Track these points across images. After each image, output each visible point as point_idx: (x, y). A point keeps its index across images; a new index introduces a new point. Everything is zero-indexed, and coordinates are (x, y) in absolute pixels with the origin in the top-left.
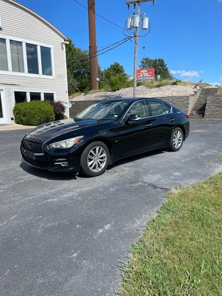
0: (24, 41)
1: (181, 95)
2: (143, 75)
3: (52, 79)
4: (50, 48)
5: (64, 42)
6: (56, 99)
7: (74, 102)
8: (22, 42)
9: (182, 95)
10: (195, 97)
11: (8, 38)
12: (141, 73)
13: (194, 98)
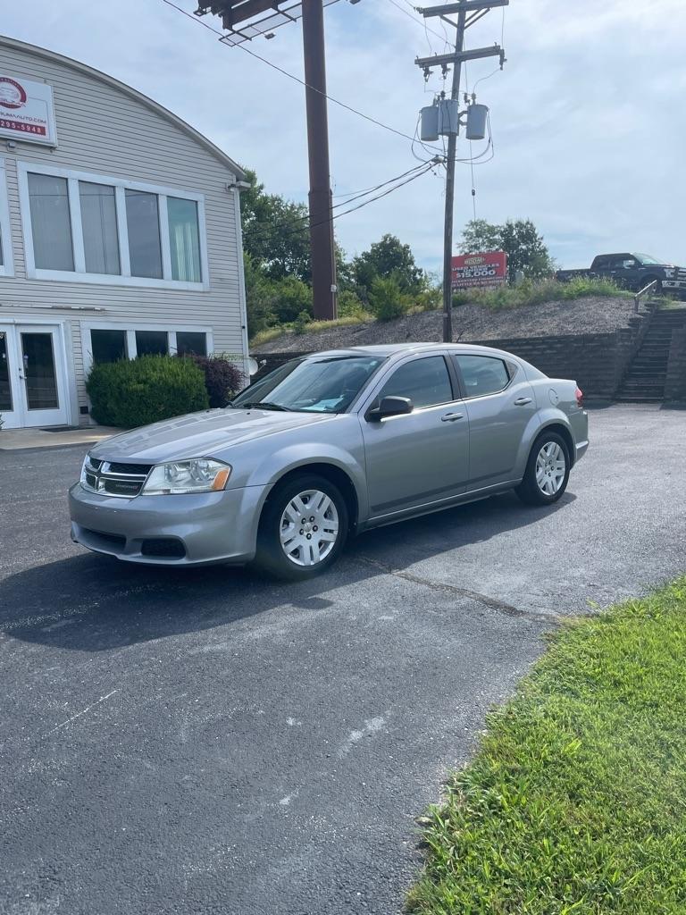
0: (121, 183)
1: (591, 330)
2: (472, 273)
3: (202, 290)
4: (197, 202)
5: (234, 182)
6: (212, 350)
8: (114, 187)
11: (74, 175)
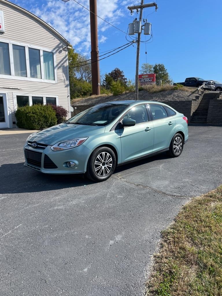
0: (27, 45)
1: (183, 99)
2: (144, 81)
3: (55, 83)
4: (53, 53)
5: (66, 47)
6: (58, 104)
7: (76, 106)
8: (25, 47)
11: (11, 42)
12: (142, 78)
13: (196, 103)
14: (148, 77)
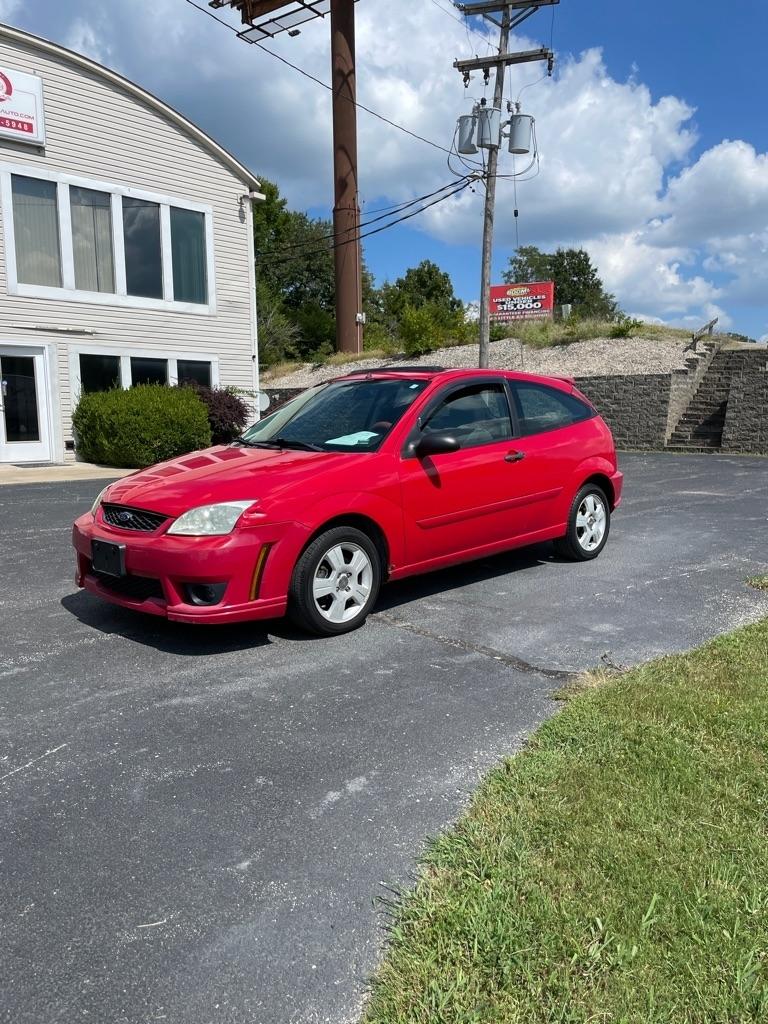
0: (118, 189)
1: (643, 370)
2: (515, 306)
3: (207, 313)
4: (203, 214)
6: (218, 381)
7: (279, 391)
8: (110, 194)
9: (646, 373)
10: (691, 378)
11: (64, 179)
12: (509, 296)
13: (687, 384)
14: (528, 294)
